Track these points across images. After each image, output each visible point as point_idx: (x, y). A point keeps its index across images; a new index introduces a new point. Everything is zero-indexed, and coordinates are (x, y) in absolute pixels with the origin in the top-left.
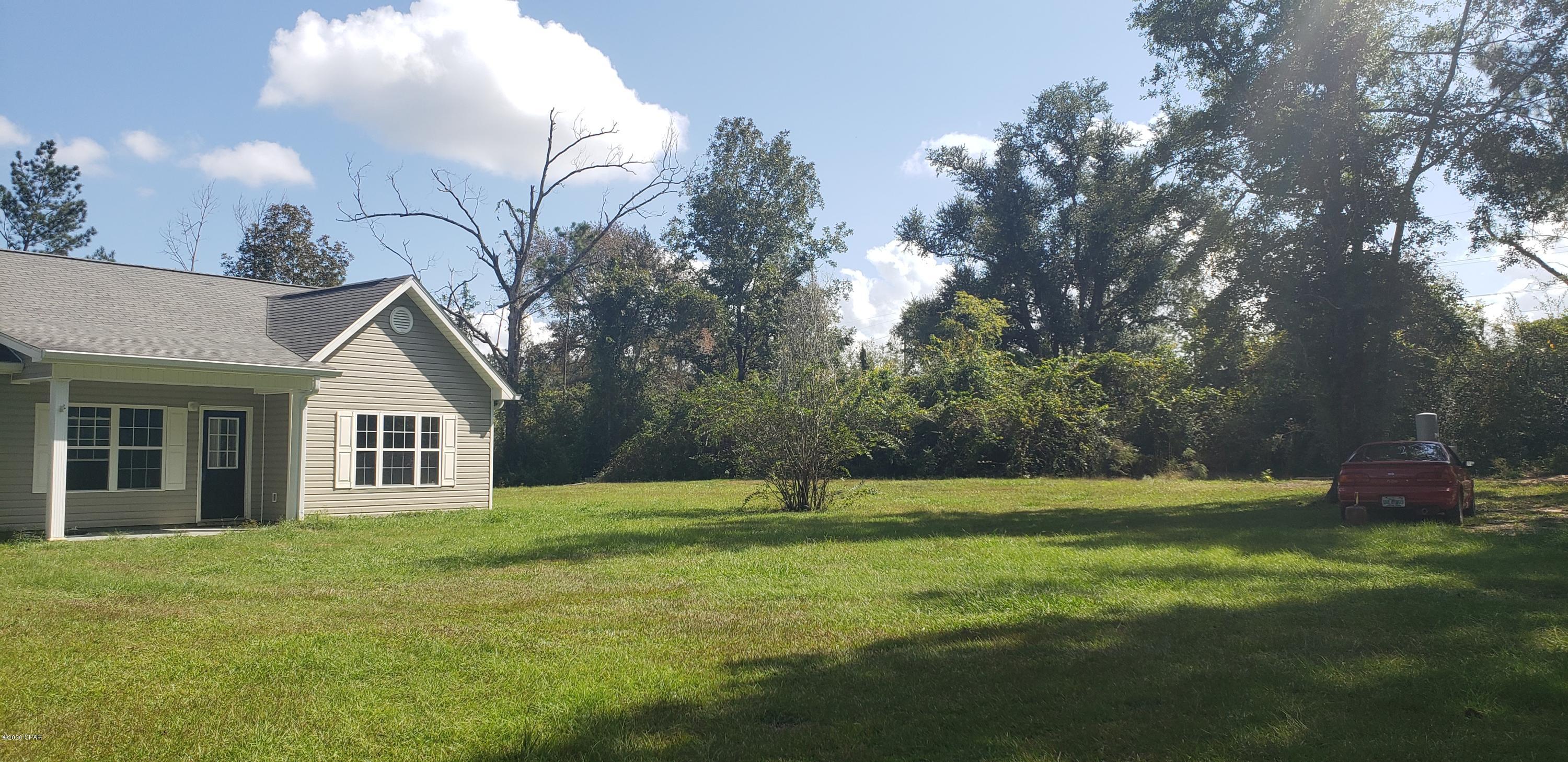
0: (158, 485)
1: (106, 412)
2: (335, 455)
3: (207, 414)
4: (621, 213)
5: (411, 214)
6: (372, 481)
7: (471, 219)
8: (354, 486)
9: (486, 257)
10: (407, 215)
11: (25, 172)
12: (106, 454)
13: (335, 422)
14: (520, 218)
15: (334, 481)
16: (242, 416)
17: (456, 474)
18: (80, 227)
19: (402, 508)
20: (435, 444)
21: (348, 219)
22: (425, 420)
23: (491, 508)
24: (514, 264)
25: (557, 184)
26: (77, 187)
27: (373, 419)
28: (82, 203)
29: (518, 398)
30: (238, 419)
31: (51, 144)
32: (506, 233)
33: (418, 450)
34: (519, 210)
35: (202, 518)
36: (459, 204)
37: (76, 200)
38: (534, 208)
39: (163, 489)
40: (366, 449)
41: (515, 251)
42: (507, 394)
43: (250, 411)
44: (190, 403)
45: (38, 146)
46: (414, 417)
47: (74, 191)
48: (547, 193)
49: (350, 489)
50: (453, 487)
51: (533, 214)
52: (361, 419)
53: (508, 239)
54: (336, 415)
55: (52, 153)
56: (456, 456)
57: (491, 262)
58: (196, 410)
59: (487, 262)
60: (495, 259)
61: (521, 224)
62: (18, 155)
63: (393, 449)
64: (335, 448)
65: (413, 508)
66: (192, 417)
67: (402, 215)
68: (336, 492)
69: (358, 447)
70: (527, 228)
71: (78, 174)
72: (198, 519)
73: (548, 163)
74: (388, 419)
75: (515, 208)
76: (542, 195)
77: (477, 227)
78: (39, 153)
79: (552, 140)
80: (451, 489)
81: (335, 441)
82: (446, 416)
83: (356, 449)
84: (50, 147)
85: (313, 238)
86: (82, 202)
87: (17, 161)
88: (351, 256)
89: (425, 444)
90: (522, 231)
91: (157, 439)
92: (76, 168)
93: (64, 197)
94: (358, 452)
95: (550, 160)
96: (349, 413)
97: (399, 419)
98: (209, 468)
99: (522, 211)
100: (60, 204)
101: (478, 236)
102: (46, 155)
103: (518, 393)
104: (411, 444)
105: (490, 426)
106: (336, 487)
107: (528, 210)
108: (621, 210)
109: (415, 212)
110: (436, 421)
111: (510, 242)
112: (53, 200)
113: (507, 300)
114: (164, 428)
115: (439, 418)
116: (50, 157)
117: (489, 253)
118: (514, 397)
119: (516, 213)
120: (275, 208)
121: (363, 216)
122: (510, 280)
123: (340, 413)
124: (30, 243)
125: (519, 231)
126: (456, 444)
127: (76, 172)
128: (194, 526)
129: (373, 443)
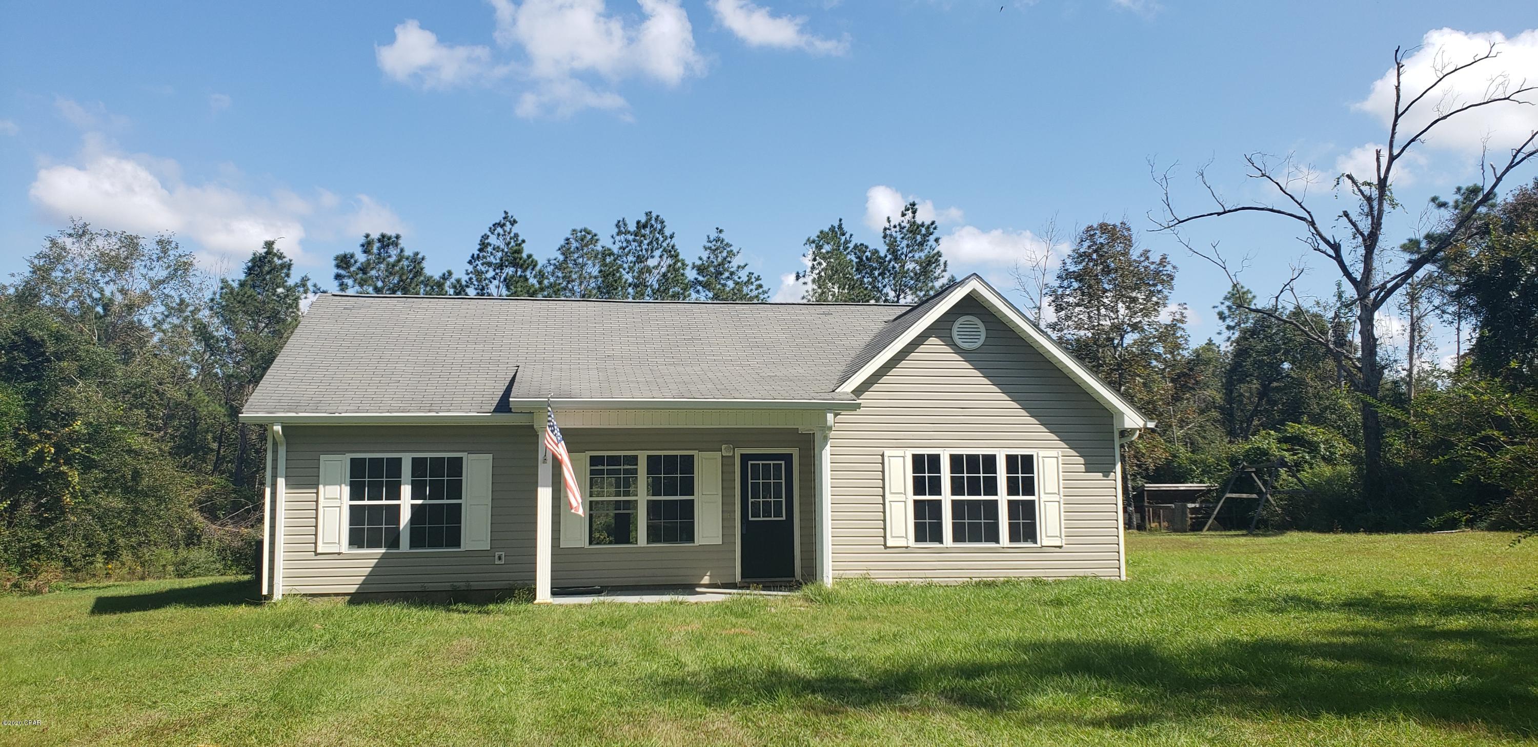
0: (691, 539)
1: (634, 460)
2: (884, 504)
3: (745, 458)
4: (1516, 160)
5: (1229, 211)
6: (937, 537)
7: (1300, 204)
8: (911, 542)
9: (1323, 246)
10: (1225, 212)
11: (894, 234)
12: (633, 505)
13: (883, 463)
14: (1367, 193)
15: (885, 537)
16: (788, 458)
17: (1063, 530)
18: (943, 277)
19: (984, 573)
20: (1029, 488)
21: (1159, 227)
22: (1011, 461)
23: (1124, 578)
24: (1362, 251)
25: (1413, 140)
26: (937, 240)
27: (935, 460)
28: (939, 254)
29: (1151, 425)
30: (783, 463)
31: (913, 204)
32: (1346, 214)
33: (1003, 498)
34: (1365, 183)
35: (742, 578)
36: (1281, 189)
37: (935, 251)
38: (1382, 177)
39: (697, 543)
40: (927, 497)
41: (1362, 234)
42: (1133, 419)
43: (795, 452)
44: (723, 447)
45: (903, 209)
46: (995, 456)
47: (934, 244)
48: (1399, 155)
49: (907, 547)
50: (1060, 547)
51: (1382, 184)
52: (918, 460)
53: (1351, 221)
54: (883, 455)
55: (914, 212)
56: (1062, 506)
57: (1332, 252)
58: (731, 454)
59: (1324, 252)
60: (1336, 247)
61: (1369, 199)
62: (889, 220)
63: (966, 497)
64: (883, 496)
65: (1001, 575)
66: (727, 462)
67: (1219, 214)
68: (888, 550)
69: (915, 494)
70: (1375, 204)
71: (935, 228)
72: (738, 578)
73: (1397, 117)
74: (956, 460)
75: (1360, 181)
76: (1392, 159)
77: (1309, 213)
78: (903, 215)
79: (1401, 87)
80: (1058, 550)
81: (883, 488)
82: (1042, 453)
83: (911, 497)
84: (913, 207)
85: (1135, 254)
86: (938, 252)
87: (887, 226)
88: (1174, 267)
89: (1012, 490)
90: (1371, 208)
91: (688, 488)
92: (933, 223)
93: (926, 251)
94: (915, 502)
95: (1400, 113)
96: (900, 452)
97: (973, 460)
98: (750, 519)
99: (1369, 184)
100: (923, 257)
101: (1312, 223)
102: (910, 213)
103: (1152, 419)
104: (992, 487)
105: (1115, 465)
106: (888, 545)
107: (1375, 182)
108: (1515, 157)
109: (1234, 208)
110: (1028, 462)
111: (1354, 224)
112: (917, 256)
113: (1356, 297)
114: (696, 475)
115: (1032, 456)
116: (914, 217)
117: (1327, 242)
118: (1145, 424)
119: (1362, 188)
120: (1090, 228)
121: (1176, 221)
122: (1358, 271)
123: (888, 453)
124: (902, 296)
125: (1366, 209)
126: (1061, 490)
127: (934, 226)
128: (733, 586)
129: (936, 488)
